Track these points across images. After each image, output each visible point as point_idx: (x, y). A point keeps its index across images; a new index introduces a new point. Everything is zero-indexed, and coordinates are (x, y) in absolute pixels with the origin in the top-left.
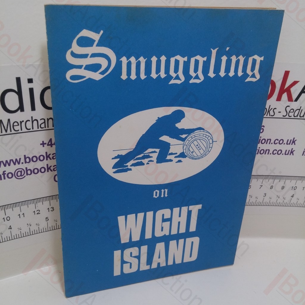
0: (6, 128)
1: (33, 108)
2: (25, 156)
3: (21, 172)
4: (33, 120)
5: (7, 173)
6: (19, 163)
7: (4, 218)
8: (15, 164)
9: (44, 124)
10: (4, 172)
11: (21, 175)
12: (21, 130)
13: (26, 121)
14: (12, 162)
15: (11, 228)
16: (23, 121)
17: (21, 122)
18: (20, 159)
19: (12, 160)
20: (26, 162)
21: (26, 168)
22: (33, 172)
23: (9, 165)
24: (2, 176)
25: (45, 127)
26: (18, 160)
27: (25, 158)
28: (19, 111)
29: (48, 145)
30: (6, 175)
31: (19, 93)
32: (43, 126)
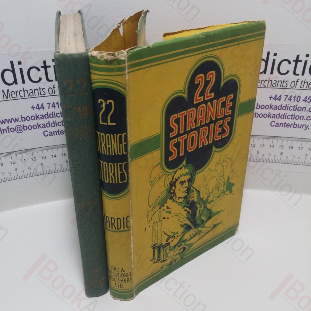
0: (7, 96)
1: (24, 82)
2: (21, 116)
3: (20, 127)
4: (24, 90)
5: (10, 128)
6: (18, 121)
7: (11, 162)
8: (15, 122)
9: (32, 93)
10: (8, 127)
11: (20, 130)
12: (17, 97)
13: (20, 91)
14: (13, 120)
15: (17, 170)
16: (18, 91)
17: (16, 92)
18: (18, 118)
19: (13, 119)
20: (22, 121)
21: (23, 125)
22: (28, 128)
23: (11, 122)
24: (7, 130)
25: (33, 96)
26: (17, 119)
27: (22, 118)
28: (14, 84)
29: (37, 108)
30: (9, 130)
31: (13, 71)
32: (31, 94)
